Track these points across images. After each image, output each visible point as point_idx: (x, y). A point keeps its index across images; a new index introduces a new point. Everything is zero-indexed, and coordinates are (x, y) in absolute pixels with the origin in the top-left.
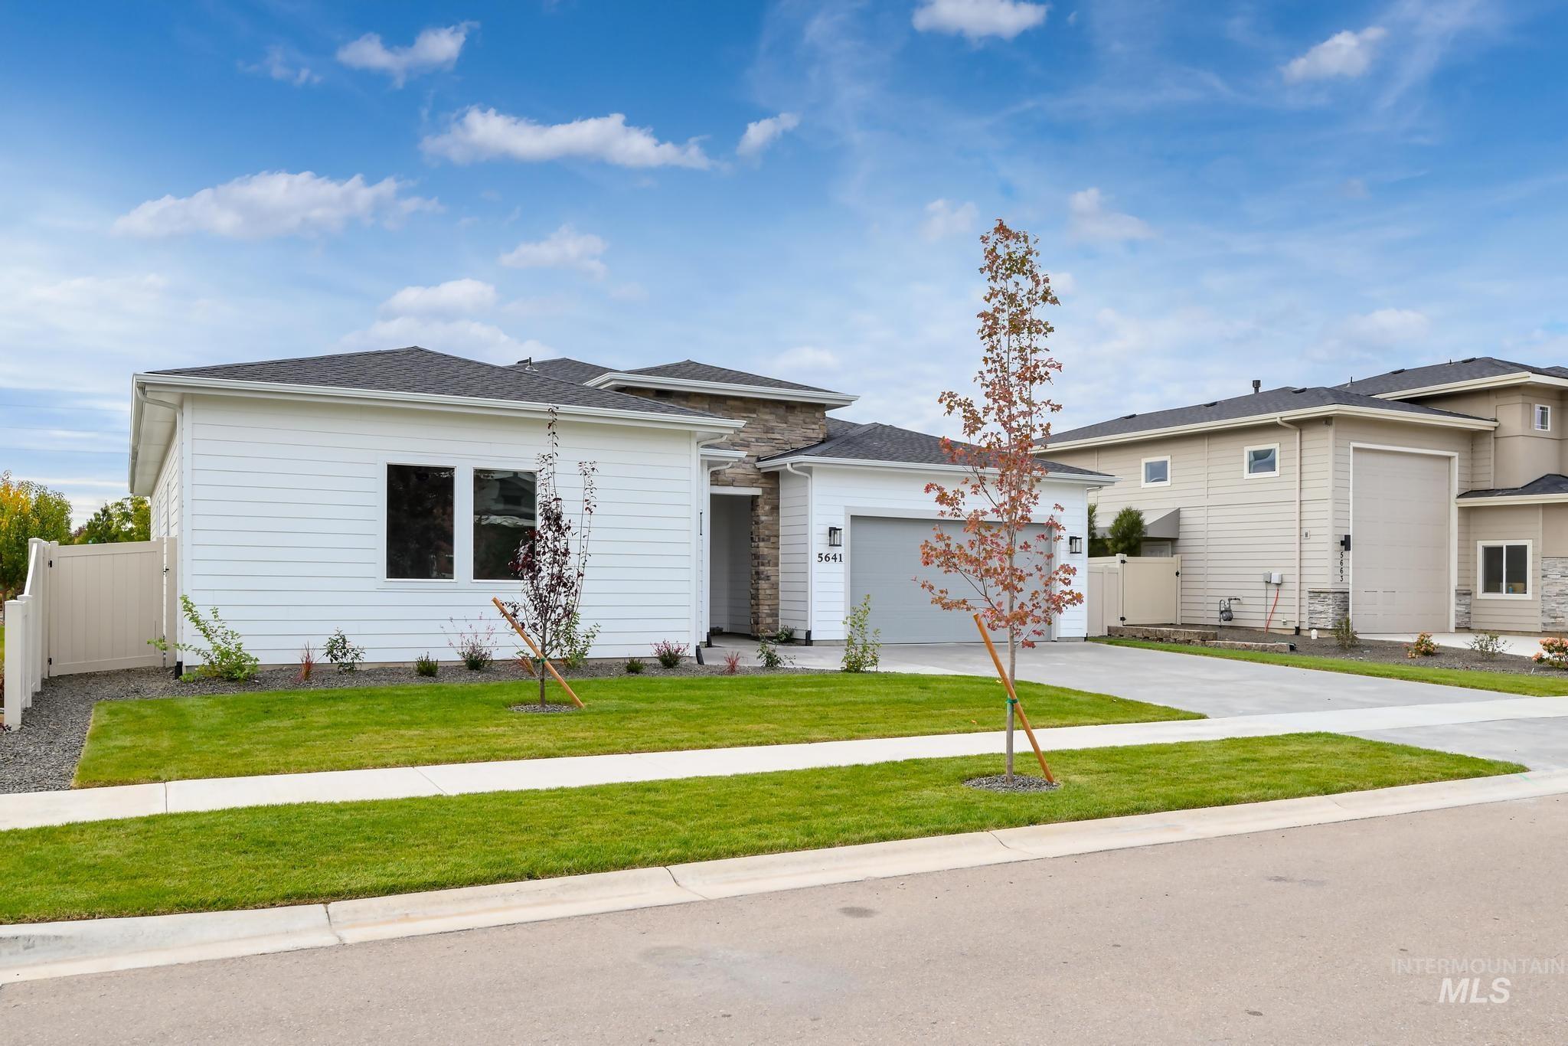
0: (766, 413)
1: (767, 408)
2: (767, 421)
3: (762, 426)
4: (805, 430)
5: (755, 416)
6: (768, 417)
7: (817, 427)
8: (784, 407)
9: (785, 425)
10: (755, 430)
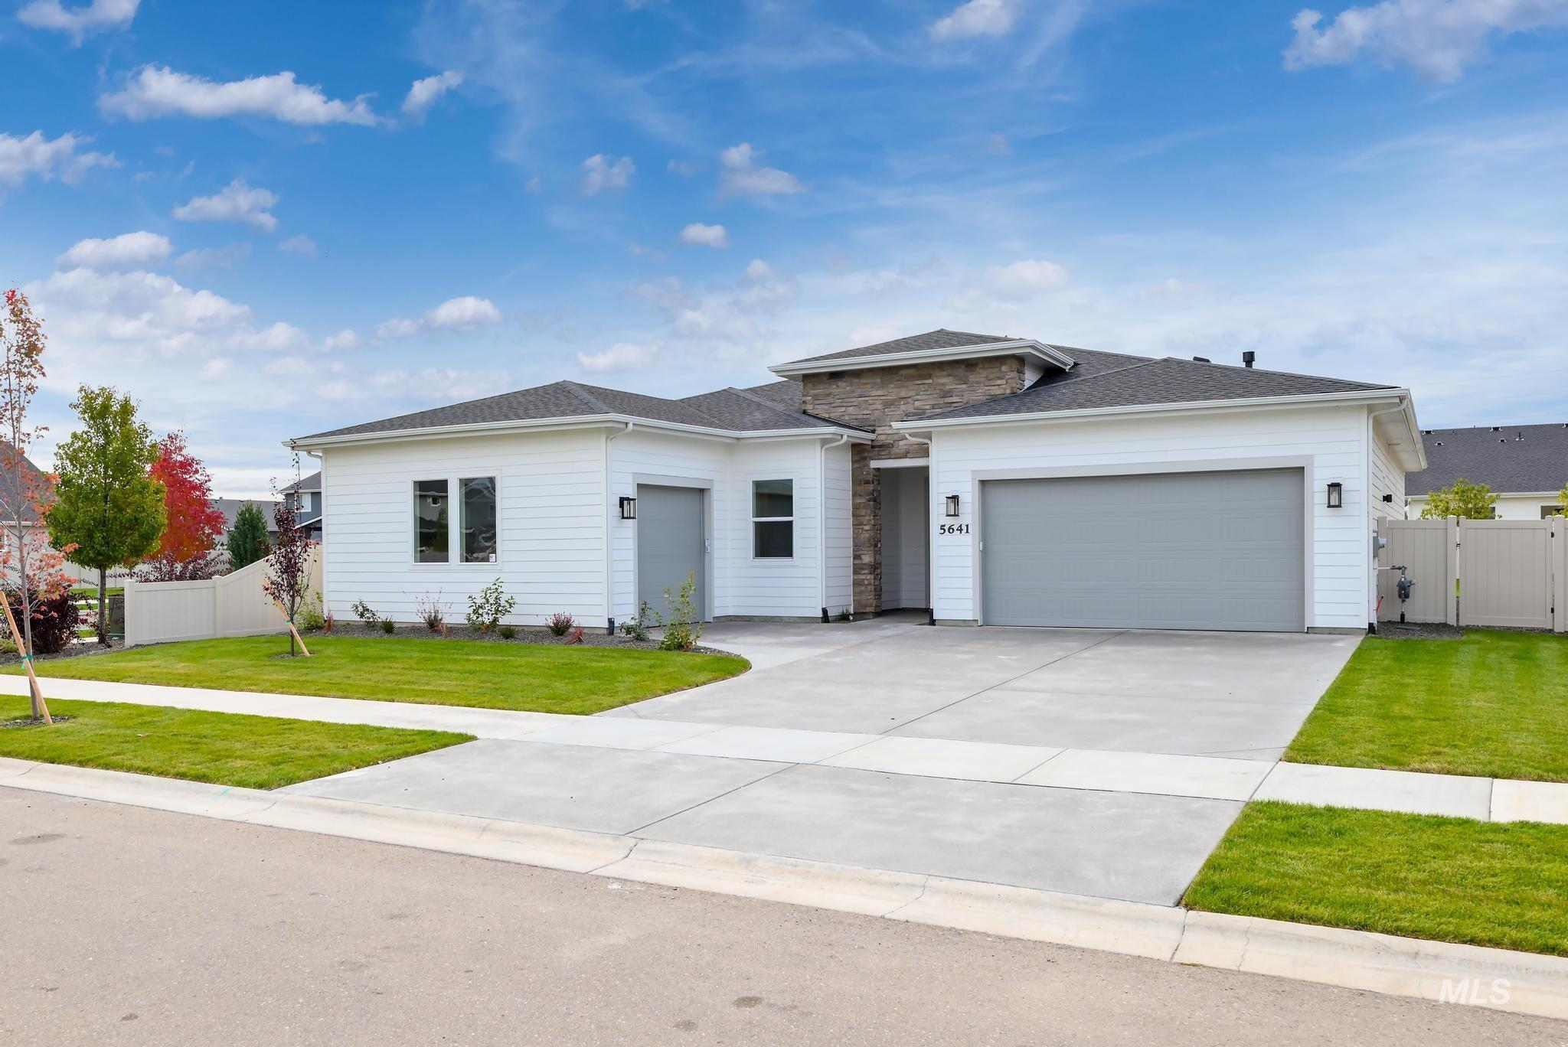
0: (944, 376)
1: (944, 370)
2: (944, 384)
3: (938, 392)
4: (988, 388)
5: (930, 381)
6: (946, 381)
7: (1004, 382)
8: (963, 367)
9: (964, 386)
10: (931, 397)
